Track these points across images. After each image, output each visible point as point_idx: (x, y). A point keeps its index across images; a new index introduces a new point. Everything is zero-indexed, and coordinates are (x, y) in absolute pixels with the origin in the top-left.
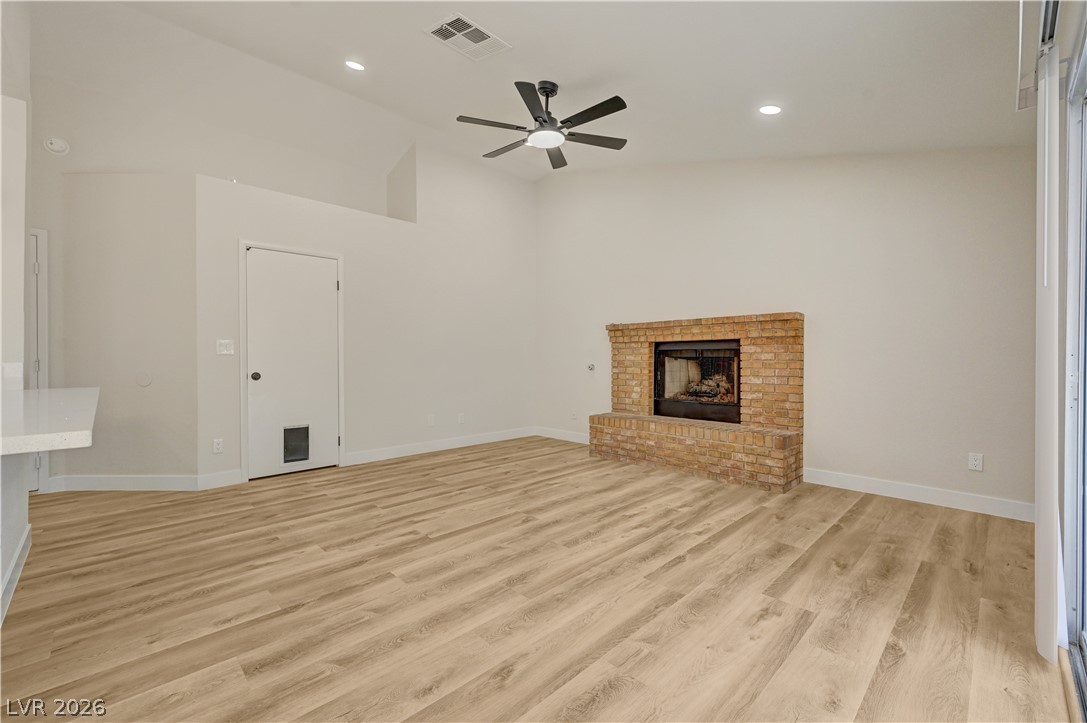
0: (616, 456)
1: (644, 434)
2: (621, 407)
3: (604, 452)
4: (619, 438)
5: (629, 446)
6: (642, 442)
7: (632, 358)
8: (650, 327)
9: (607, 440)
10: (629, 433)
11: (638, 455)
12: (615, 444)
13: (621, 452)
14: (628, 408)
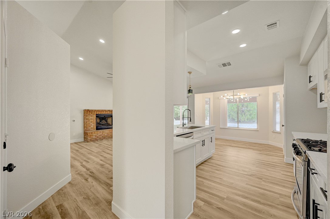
0: (97, 140)
1: (104, 133)
2: (88, 130)
3: (93, 140)
4: (97, 136)
5: (100, 137)
6: (104, 135)
7: (91, 118)
8: (98, 111)
9: (94, 137)
10: (100, 134)
11: (102, 138)
12: (96, 137)
13: (98, 139)
14: (90, 130)
